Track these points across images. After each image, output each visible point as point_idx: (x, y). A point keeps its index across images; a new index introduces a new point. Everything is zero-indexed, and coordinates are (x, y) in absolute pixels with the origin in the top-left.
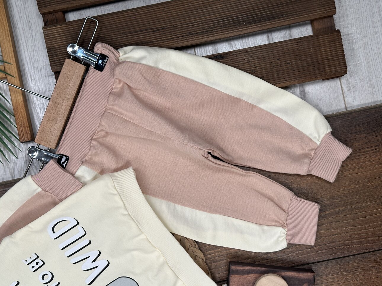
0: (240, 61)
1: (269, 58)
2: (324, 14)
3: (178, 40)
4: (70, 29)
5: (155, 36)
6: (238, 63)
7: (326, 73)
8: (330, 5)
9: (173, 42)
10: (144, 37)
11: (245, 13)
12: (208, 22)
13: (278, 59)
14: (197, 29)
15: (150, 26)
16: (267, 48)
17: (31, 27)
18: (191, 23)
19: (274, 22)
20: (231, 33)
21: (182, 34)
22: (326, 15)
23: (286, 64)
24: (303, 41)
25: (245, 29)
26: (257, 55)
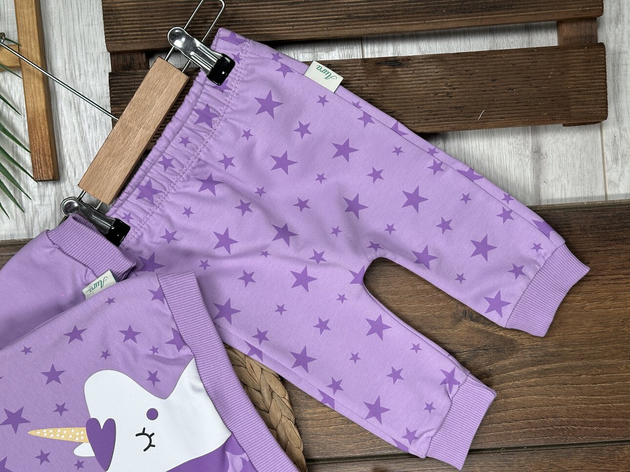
0: (430, 74)
1: (480, 77)
2: (582, 13)
3: (328, 25)
5: (290, 13)
6: (424, 78)
7: (573, 114)
9: (319, 27)
13: (493, 80)
16: (477, 59)
19: (495, 16)
20: (420, 24)
21: (337, 15)
22: (584, 16)
23: (506, 91)
24: (541, 55)
25: (445, 20)
26: (459, 69)
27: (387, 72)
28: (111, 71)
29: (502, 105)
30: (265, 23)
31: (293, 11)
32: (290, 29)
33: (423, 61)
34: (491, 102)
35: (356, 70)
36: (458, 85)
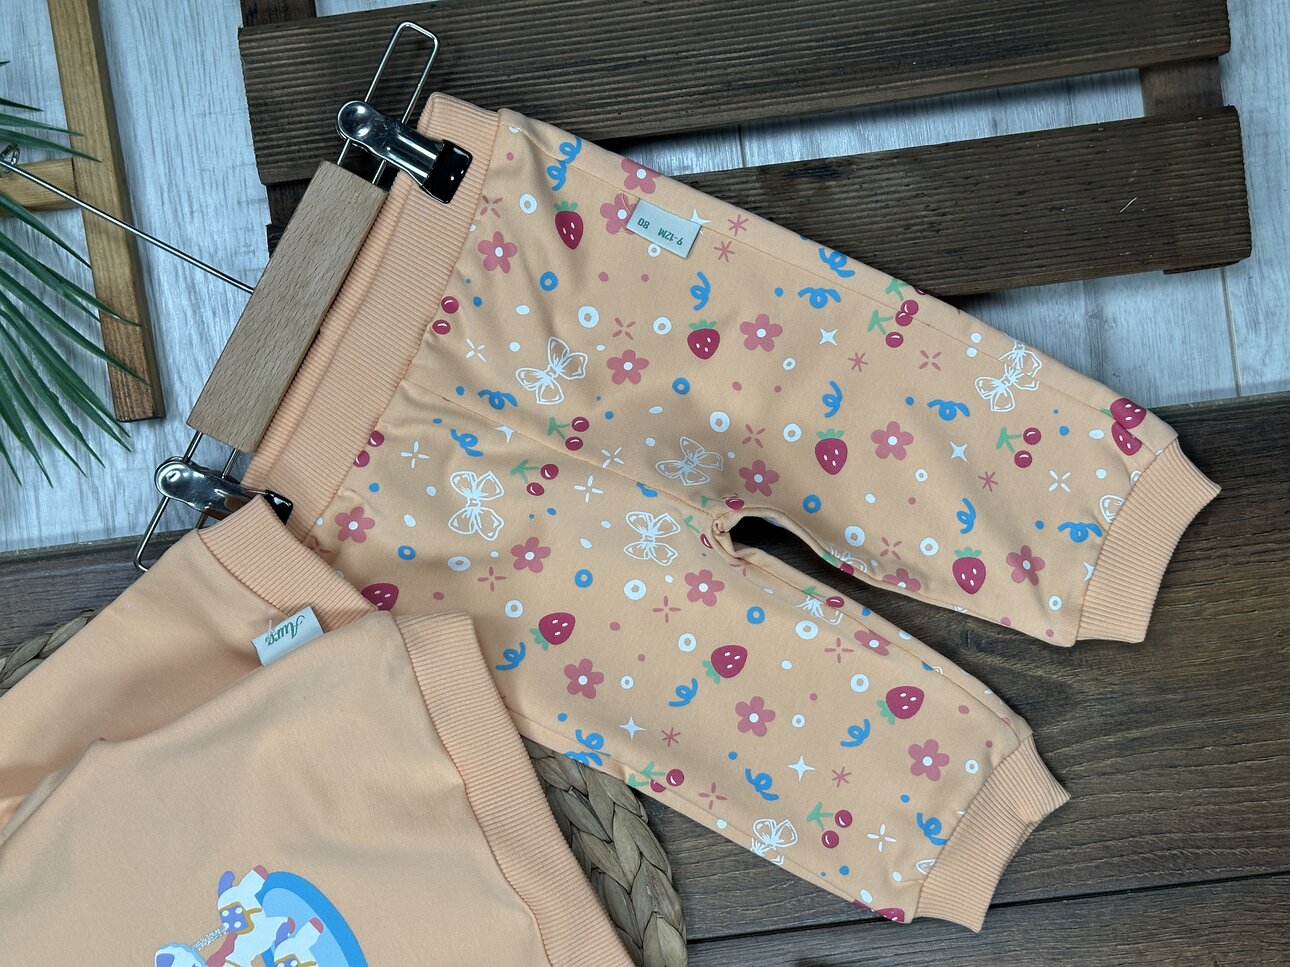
0: (893, 189)
1: (989, 187)
2: (1187, 51)
3: (688, 105)
4: (328, 42)
5: (612, 86)
6: (883, 197)
7: (1181, 251)
8: (1209, 21)
9: (670, 111)
10: (575, 87)
11: (920, 29)
12: (794, 50)
13: (1020, 193)
14: (755, 71)
15: (598, 51)
16: (985, 153)
17: (202, 33)
18: (736, 51)
19: (1017, 67)
20: (869, 91)
21: (704, 85)
22: (1193, 55)
23: (1047, 212)
24: (1112, 137)
25: (917, 81)
26: (951, 174)
27: (808, 190)
28: (269, 222)
29: (1040, 242)
30: (565, 110)
31: (618, 82)
32: (615, 119)
33: (878, 163)
34: (1020, 237)
35: (747, 190)
36: (951, 207)
